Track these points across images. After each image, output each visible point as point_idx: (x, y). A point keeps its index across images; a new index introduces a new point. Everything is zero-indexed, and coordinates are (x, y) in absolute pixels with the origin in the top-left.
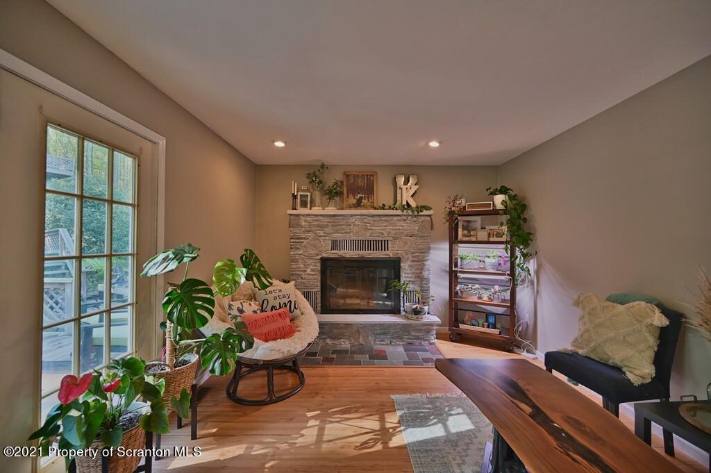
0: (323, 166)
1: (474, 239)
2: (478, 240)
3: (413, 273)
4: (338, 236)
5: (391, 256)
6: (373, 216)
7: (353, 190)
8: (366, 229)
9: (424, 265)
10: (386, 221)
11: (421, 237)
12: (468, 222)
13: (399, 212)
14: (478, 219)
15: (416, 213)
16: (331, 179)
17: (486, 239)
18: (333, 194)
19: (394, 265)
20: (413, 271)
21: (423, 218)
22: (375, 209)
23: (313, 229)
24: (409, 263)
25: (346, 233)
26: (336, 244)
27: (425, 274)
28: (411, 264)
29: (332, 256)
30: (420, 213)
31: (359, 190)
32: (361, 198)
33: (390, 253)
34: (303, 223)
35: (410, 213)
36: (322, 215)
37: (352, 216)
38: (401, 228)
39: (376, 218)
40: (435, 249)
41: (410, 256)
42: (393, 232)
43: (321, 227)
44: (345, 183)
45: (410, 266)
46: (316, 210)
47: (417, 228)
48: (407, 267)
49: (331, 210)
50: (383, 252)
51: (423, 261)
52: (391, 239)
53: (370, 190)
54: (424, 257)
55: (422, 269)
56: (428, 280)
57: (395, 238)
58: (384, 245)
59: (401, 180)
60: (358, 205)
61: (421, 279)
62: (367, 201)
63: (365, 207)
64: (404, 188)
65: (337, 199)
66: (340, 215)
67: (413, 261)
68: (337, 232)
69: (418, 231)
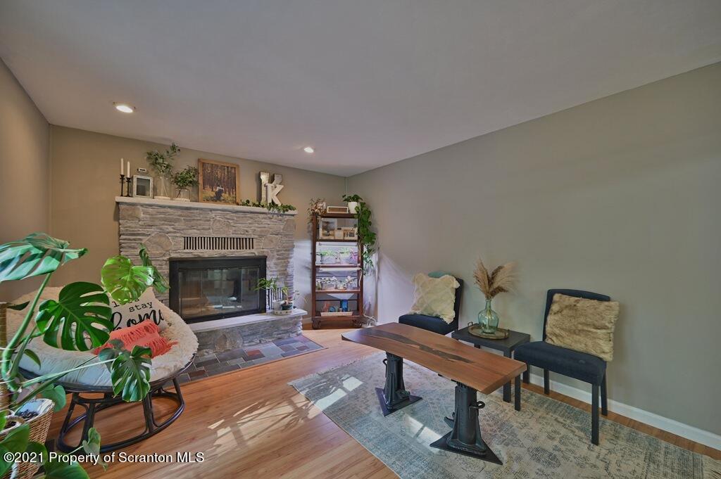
0: (173, 148)
1: (332, 238)
2: (336, 238)
3: (279, 271)
4: (194, 233)
5: (257, 254)
6: (237, 212)
7: (210, 182)
8: (228, 225)
9: (289, 262)
10: (251, 218)
11: (286, 235)
12: (327, 223)
13: (265, 210)
14: (335, 220)
15: (282, 213)
16: (182, 165)
17: (342, 238)
18: (183, 182)
19: (259, 263)
20: (279, 268)
21: (288, 217)
22: (238, 204)
23: (157, 222)
24: (274, 261)
25: (203, 229)
26: (189, 242)
27: (289, 270)
28: (276, 261)
29: (185, 256)
30: (286, 213)
31: (219, 182)
32: (220, 191)
33: (255, 252)
34: (142, 215)
35: (276, 212)
36: (170, 207)
37: (211, 210)
38: (266, 226)
39: (240, 215)
40: (299, 247)
41: (275, 254)
42: (259, 229)
43: (171, 221)
44: (200, 171)
45: (275, 264)
46: (161, 200)
47: (282, 227)
48: (272, 265)
49: (183, 201)
50: (248, 251)
51: (287, 258)
52: (256, 237)
53: (231, 184)
54: (289, 254)
55: (287, 266)
56: (292, 276)
57: (261, 236)
58: (249, 243)
59: (264, 178)
60: (217, 198)
61: (286, 276)
62: (227, 195)
63: (225, 202)
64: (270, 186)
65: (190, 188)
66: (197, 209)
67: (278, 259)
68: (192, 227)
69: (283, 229)
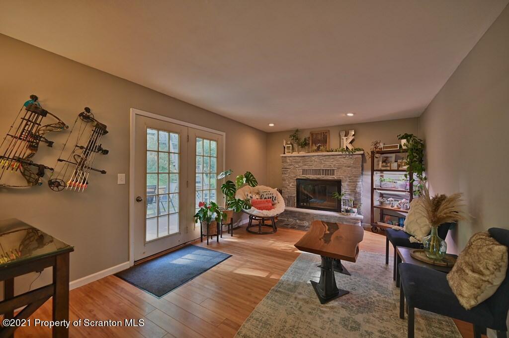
0: (297, 131)
1: (389, 169)
2: (392, 169)
3: (350, 189)
4: (306, 167)
5: (336, 178)
6: (325, 156)
7: (314, 142)
8: (321, 163)
9: (357, 184)
10: (333, 158)
11: (355, 167)
12: (387, 157)
13: (340, 153)
14: (393, 155)
15: (351, 153)
16: (303, 137)
17: (396, 169)
18: (304, 145)
19: (338, 183)
20: (351, 188)
21: (356, 156)
22: (328, 151)
23: (293, 163)
24: (347, 183)
25: (310, 165)
26: (304, 172)
27: (358, 190)
28: (349, 183)
29: (303, 178)
30: (355, 153)
31: (319, 141)
32: (320, 146)
33: (335, 177)
34: (288, 161)
35: (348, 153)
36: (297, 157)
37: (313, 156)
38: (342, 162)
39: (327, 157)
40: (365, 175)
41: (348, 179)
42: (337, 165)
43: (297, 163)
44: (311, 138)
45: (348, 185)
46: (295, 154)
47: (352, 162)
48: (345, 186)
49: (302, 154)
50: (331, 176)
51: (357, 182)
52: (336, 169)
53: (324, 141)
54: (357, 179)
55: (356, 187)
56: (359, 194)
57: (339, 168)
58: (332, 172)
59: (343, 133)
60: (318, 150)
61: (355, 192)
62: (323, 147)
63: (322, 151)
64: (345, 138)
65: (306, 147)
66: (307, 156)
67: (350, 182)
68: (305, 165)
69: (353, 164)
